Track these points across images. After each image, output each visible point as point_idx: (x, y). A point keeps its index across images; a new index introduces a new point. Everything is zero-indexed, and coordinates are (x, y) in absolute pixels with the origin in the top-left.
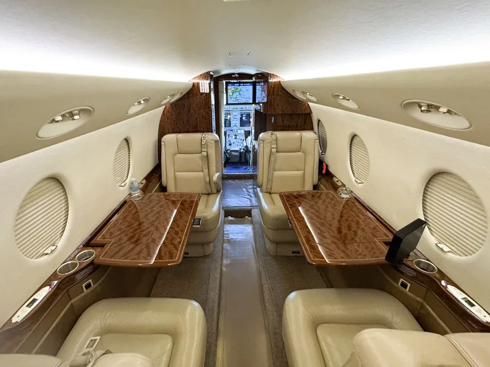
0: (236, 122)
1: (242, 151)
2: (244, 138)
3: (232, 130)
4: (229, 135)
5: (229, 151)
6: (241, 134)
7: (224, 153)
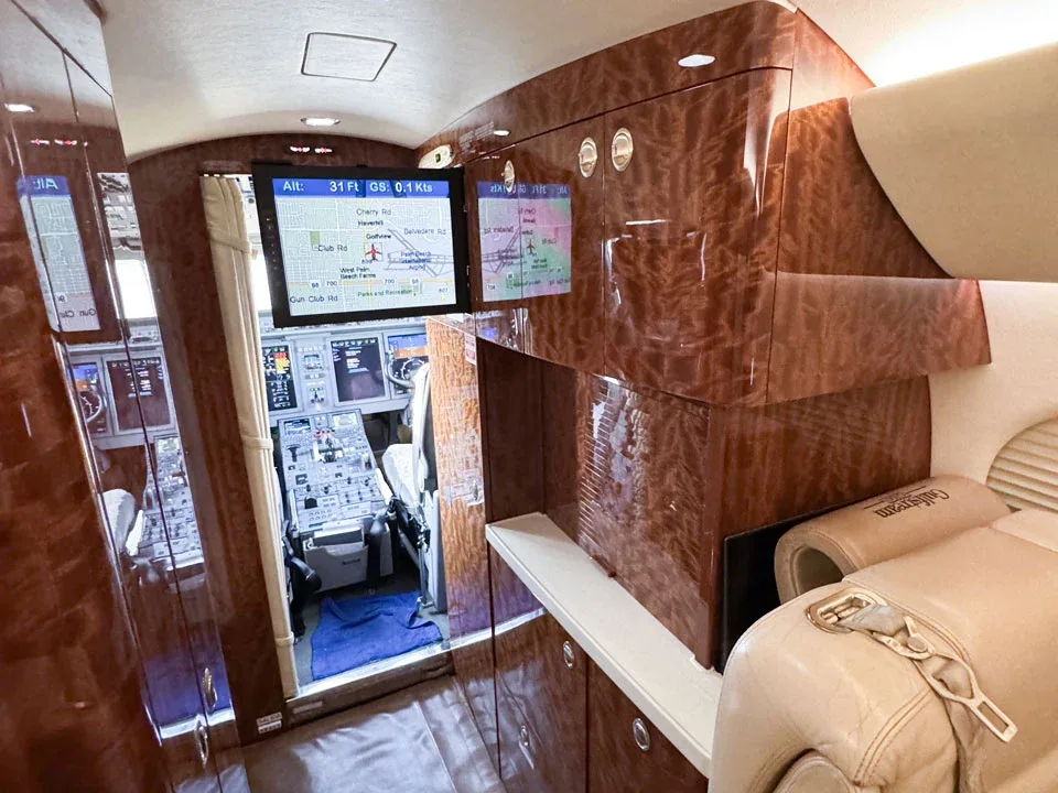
0: (315, 383)
1: (376, 528)
2: (368, 454)
3: (304, 422)
4: (293, 449)
5: (308, 546)
6: (348, 433)
7: (288, 562)
